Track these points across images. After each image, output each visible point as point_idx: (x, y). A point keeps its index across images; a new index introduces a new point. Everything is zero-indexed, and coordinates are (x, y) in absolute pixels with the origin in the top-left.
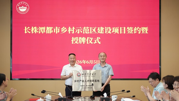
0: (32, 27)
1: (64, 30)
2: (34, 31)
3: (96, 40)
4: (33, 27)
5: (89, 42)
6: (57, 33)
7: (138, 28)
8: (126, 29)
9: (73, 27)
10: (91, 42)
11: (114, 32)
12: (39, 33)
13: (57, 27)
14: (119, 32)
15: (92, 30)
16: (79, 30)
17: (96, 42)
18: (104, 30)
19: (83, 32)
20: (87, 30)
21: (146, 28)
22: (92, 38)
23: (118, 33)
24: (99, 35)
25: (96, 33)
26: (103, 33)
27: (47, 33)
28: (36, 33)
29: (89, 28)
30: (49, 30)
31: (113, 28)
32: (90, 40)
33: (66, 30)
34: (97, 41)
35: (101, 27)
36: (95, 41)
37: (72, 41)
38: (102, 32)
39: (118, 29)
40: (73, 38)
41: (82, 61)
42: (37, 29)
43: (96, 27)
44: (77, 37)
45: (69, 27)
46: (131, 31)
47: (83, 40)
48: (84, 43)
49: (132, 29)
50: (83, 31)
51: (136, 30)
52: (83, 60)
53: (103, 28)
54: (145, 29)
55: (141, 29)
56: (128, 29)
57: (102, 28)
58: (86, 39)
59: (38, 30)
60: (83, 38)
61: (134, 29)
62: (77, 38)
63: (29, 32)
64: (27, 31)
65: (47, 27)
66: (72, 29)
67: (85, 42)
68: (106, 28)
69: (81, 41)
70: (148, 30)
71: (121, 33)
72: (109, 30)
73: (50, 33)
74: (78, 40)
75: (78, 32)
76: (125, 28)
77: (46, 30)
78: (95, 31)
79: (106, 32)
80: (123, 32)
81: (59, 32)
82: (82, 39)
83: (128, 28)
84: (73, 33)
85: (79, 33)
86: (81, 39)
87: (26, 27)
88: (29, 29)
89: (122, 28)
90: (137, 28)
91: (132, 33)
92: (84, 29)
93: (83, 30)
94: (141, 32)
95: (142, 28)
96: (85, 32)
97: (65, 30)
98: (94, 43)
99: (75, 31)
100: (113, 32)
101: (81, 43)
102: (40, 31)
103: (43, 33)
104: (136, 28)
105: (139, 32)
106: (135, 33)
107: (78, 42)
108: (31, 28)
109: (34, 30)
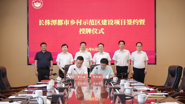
0: (46, 20)
1: (73, 22)
2: (47, 23)
5: (94, 32)
6: (66, 25)
7: (136, 20)
9: (81, 20)
10: (96, 32)
11: (116, 24)
12: (52, 25)
13: (66, 20)
14: (120, 23)
15: (97, 22)
16: (85, 22)
17: (100, 33)
18: (107, 22)
19: (89, 24)
20: (93, 22)
21: (143, 20)
22: (97, 29)
23: (119, 24)
24: (103, 26)
25: (100, 24)
26: (106, 24)
27: (58, 25)
28: (49, 25)
29: (94, 20)
30: (60, 22)
31: (115, 21)
32: (95, 30)
33: (75, 22)
34: (101, 32)
35: (105, 20)
36: (100, 31)
37: (80, 31)
39: (119, 21)
40: (80, 29)
41: (88, 49)
43: (100, 20)
44: (84, 29)
45: (77, 20)
46: (130, 23)
47: (89, 31)
48: (90, 33)
49: (131, 21)
50: (89, 23)
51: (135, 22)
52: (90, 48)
53: (106, 21)
55: (139, 21)
56: (128, 21)
57: (105, 21)
58: (92, 30)
59: (51, 23)
60: (90, 28)
61: (133, 21)
63: (43, 25)
64: (41, 23)
65: (58, 20)
66: (80, 22)
68: (109, 20)
70: (145, 22)
71: (121, 24)
72: (111, 22)
73: (61, 25)
75: (84, 24)
76: (125, 20)
77: (57, 23)
78: (99, 23)
79: (109, 24)
80: (124, 24)
81: (68, 24)
82: (88, 30)
83: (128, 20)
84: (81, 24)
85: (85, 24)
87: (40, 20)
88: (43, 21)
89: (122, 21)
90: (135, 20)
91: (132, 24)
93: (89, 22)
94: (139, 23)
95: (140, 20)
96: (91, 24)
97: (74, 22)
98: (99, 33)
99: (82, 23)
100: (114, 24)
101: (87, 33)
102: (52, 24)
103: (55, 25)
104: (134, 20)
105: (137, 23)
106: (133, 24)
107: (85, 32)
108: (44, 21)
109: (47, 22)
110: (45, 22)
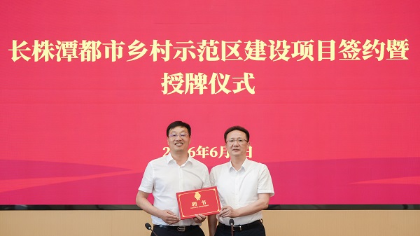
0: (36, 42)
1: (137, 49)
2: (40, 54)
3: (239, 81)
4: (40, 43)
5: (217, 88)
6: (114, 60)
7: (376, 42)
8: (337, 45)
9: (168, 42)
10: (223, 88)
11: (299, 57)
12: (59, 59)
13: (114, 42)
14: (315, 54)
15: (228, 51)
16: (185, 49)
17: (239, 89)
18: (267, 50)
19: (198, 58)
20: (212, 50)
21: (403, 42)
23: (312, 59)
24: (251, 66)
25: (240, 58)
26: (263, 59)
27: (83, 60)
28: (47, 60)
29: (217, 42)
30: (90, 50)
31: (296, 45)
32: (222, 81)
33: (145, 51)
34: (243, 86)
35: (257, 42)
36: (239, 84)
37: (163, 84)
38: (261, 56)
39: (311, 46)
40: (166, 74)
41: (195, 150)
42: (52, 49)
43: (239, 41)
44: (180, 74)
45: (155, 42)
46: (352, 53)
47: (198, 82)
48: (201, 92)
49: (356, 46)
50: (197, 54)
51: (369, 50)
52: (200, 147)
53: (263, 44)
54: (397, 47)
55: (386, 47)
56: (343, 48)
57: (260, 45)
58: (209, 79)
59: (55, 52)
60: (200, 74)
61: (364, 47)
62: (181, 77)
63: (27, 59)
64: (18, 54)
65: (84, 42)
66: (164, 48)
67: (206, 88)
68: (272, 42)
69: (192, 84)
70: (407, 49)
71: (320, 58)
72: (281, 51)
73: (94, 60)
74: (182, 81)
75: (181, 55)
76: (333, 43)
77: (78, 51)
78: (237, 54)
79: (272, 56)
80: (329, 55)
81: (120, 56)
82: (196, 80)
83: (343, 42)
84: (167, 59)
85: (184, 59)
86: (192, 79)
87: (14, 42)
88: (25, 47)
89: (323, 44)
90: (372, 43)
91: (358, 59)
92: (202, 47)
93: (199, 51)
94: (387, 54)
95: (389, 42)
96: (204, 55)
97: (141, 50)
98: (235, 91)
99: (173, 52)
100: (294, 56)
101: (192, 92)
102: (61, 55)
103: (69, 60)
104: (368, 41)
105: (379, 55)
106: (365, 58)
107: (183, 88)
108: (31, 45)
109: (42, 50)
110: (32, 49)
